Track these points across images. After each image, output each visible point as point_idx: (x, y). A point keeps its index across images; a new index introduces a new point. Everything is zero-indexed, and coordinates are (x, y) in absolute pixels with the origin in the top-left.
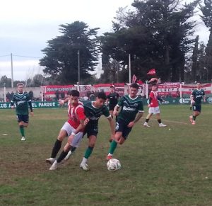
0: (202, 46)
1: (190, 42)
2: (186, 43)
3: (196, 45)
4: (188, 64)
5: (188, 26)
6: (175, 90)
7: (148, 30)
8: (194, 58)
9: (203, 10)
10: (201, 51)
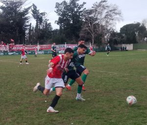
0: (33, 28)
1: (27, 26)
2: (26, 26)
3: (30, 28)
4: (27, 36)
5: (26, 19)
6: (21, 48)
7: (8, 20)
8: (29, 33)
9: (33, 11)
10: (33, 30)
